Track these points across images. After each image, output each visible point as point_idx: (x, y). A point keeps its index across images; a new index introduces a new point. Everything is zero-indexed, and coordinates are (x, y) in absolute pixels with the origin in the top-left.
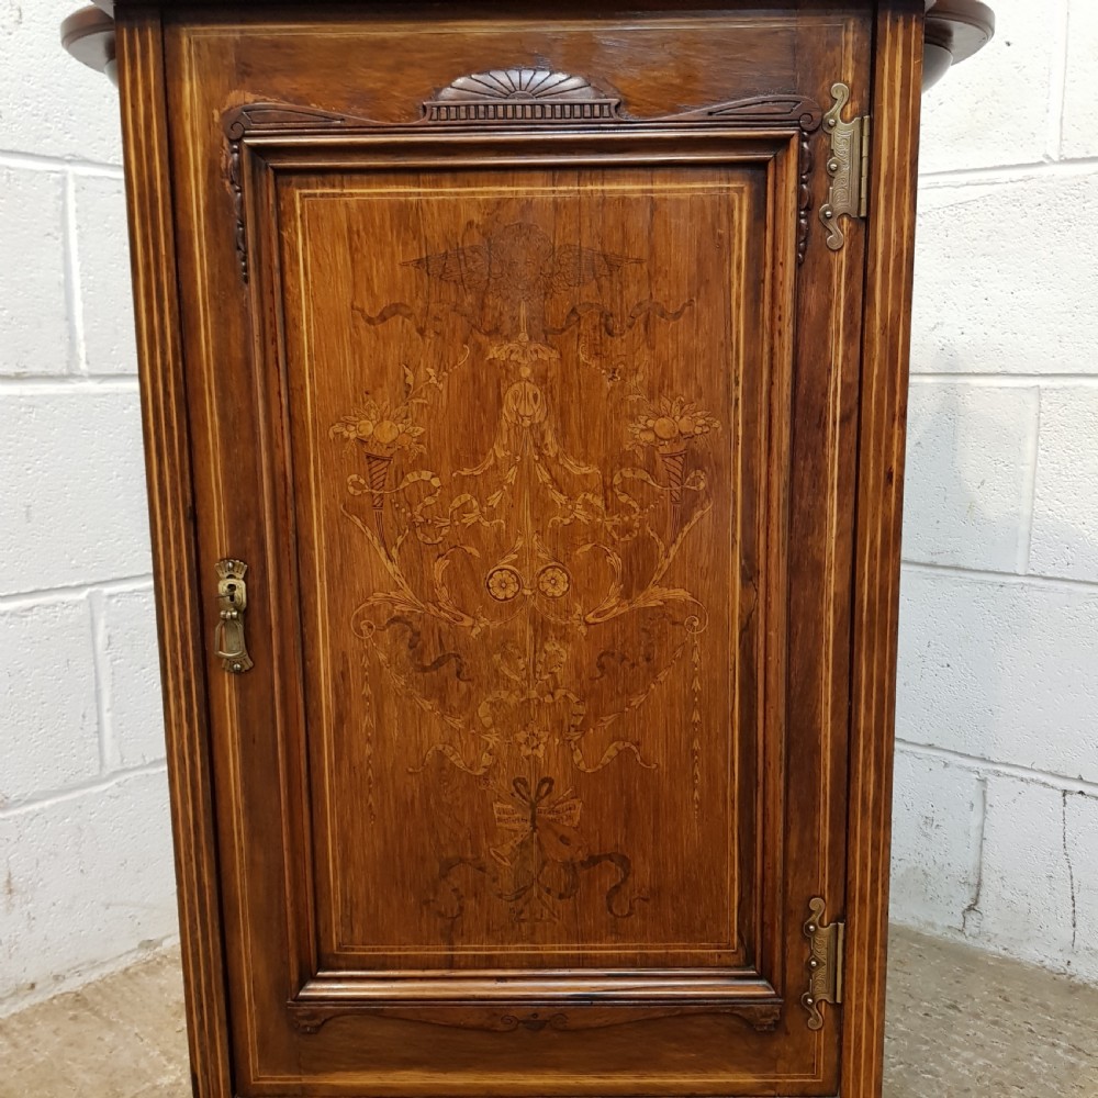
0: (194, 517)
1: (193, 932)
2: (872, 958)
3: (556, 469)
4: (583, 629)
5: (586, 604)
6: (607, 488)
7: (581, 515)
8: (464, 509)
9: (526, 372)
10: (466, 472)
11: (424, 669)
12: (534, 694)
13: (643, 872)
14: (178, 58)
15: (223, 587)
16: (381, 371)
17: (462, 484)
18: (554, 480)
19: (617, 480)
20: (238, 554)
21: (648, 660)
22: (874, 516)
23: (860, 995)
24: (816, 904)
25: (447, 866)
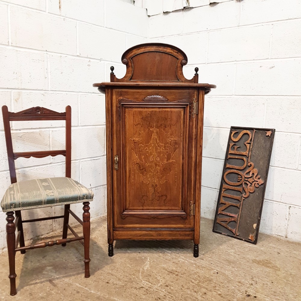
0: (112, 150)
1: (109, 205)
2: (198, 209)
3: (158, 144)
4: (162, 165)
5: (162, 162)
6: (165, 147)
7: (161, 150)
8: (147, 149)
9: (155, 132)
10: (147, 144)
11: (141, 170)
12: (155, 173)
13: (169, 197)
14: (113, 93)
15: (115, 159)
16: (136, 131)
17: (146, 146)
18: (158, 146)
19: (166, 146)
20: (117, 155)
21: (170, 169)
22: (199, 151)
23: (197, 214)
24: (191, 202)
25: (143, 196)
